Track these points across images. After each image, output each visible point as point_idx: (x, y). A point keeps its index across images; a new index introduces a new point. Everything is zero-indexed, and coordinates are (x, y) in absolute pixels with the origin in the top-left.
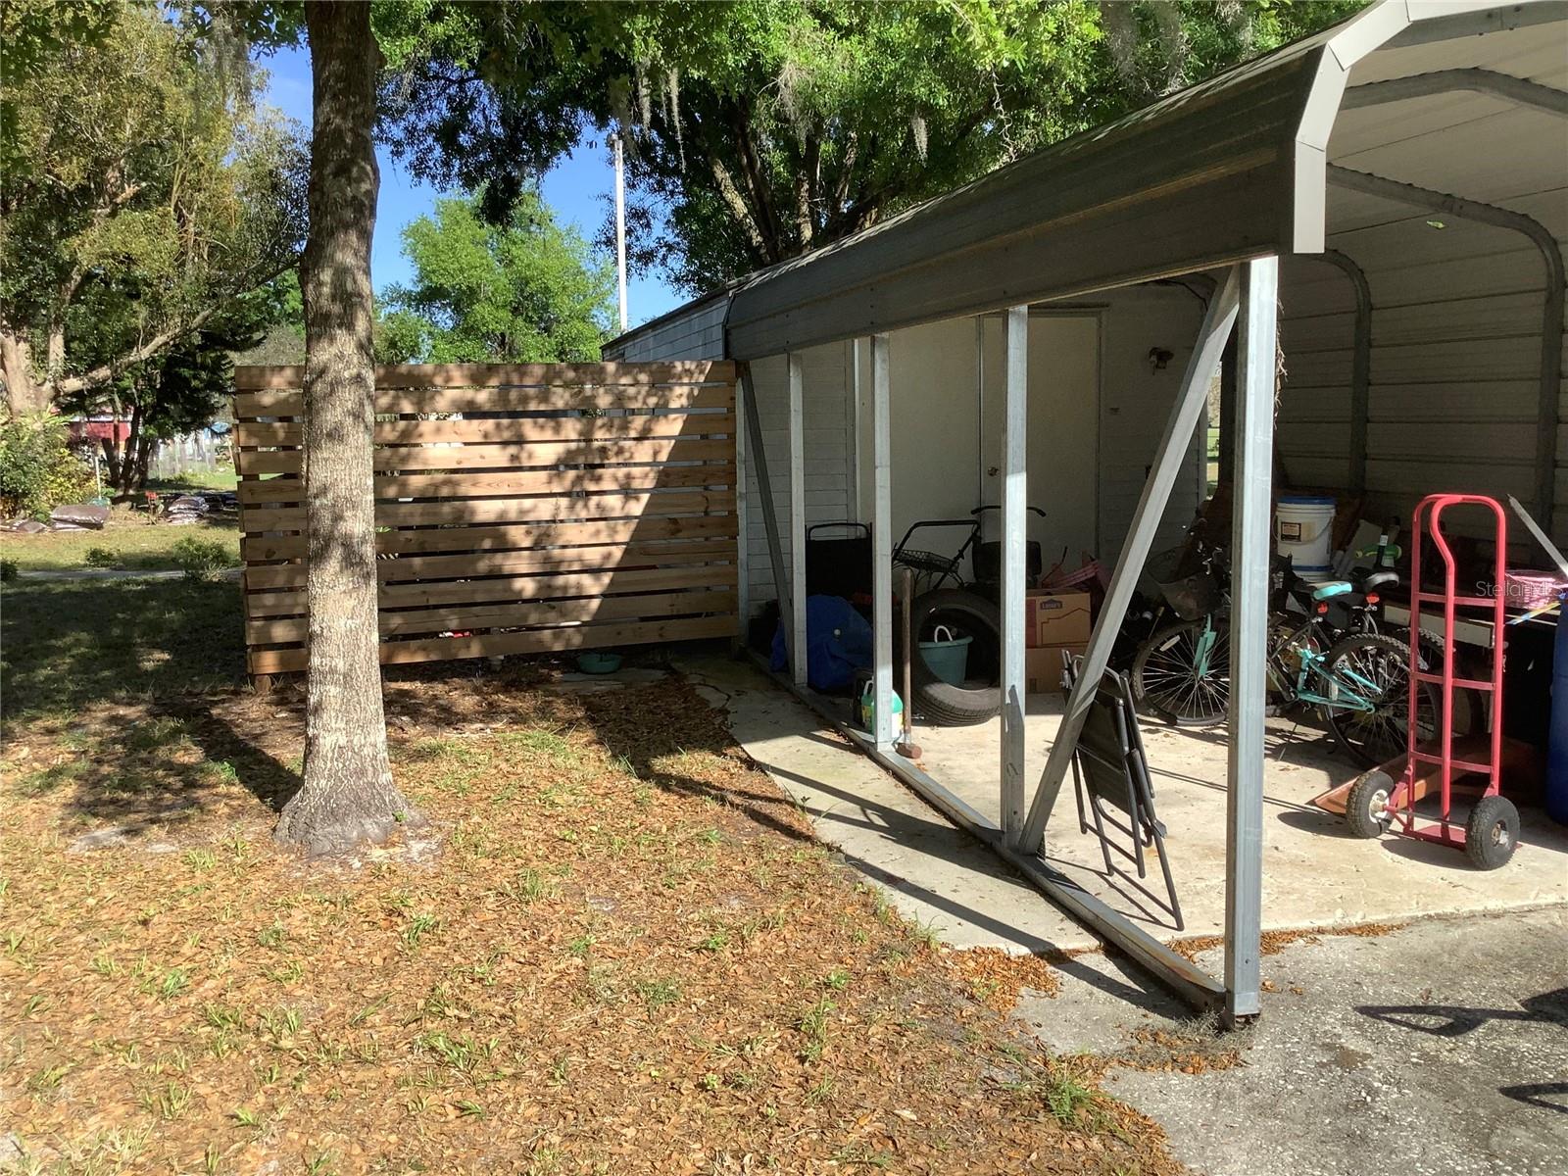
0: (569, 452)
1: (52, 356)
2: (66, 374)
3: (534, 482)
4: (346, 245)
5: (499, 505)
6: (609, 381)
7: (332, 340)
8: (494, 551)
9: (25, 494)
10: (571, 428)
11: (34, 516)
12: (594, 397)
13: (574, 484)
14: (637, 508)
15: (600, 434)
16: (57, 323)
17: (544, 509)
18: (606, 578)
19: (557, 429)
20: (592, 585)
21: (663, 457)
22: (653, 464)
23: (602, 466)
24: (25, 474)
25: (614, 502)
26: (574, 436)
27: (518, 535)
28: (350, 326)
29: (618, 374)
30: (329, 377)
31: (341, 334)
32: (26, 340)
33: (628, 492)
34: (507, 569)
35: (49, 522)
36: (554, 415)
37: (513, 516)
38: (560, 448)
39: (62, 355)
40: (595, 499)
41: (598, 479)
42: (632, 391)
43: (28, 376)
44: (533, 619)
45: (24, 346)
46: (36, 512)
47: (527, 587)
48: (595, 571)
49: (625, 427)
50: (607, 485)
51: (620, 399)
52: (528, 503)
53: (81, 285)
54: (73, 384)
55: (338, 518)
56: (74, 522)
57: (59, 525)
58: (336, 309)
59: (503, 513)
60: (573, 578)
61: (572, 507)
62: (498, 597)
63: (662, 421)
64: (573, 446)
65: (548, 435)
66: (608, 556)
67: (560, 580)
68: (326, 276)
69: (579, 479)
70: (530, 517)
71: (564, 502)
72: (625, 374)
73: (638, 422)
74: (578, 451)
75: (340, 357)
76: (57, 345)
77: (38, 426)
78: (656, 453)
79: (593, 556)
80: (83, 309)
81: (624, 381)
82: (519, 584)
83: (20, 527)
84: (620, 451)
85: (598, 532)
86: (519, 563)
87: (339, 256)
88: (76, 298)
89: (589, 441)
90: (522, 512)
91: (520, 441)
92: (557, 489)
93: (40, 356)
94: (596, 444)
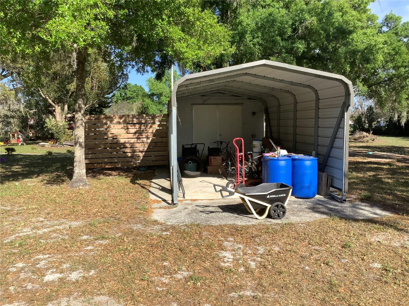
0: (137, 130)
1: (65, 110)
2: (68, 113)
3: (131, 136)
4: (80, 100)
5: (125, 140)
6: (144, 118)
7: (78, 114)
8: (123, 148)
9: (59, 139)
10: (137, 126)
11: (61, 143)
12: (141, 121)
13: (138, 136)
14: (149, 141)
15: (142, 127)
16: (66, 102)
17: (132, 141)
18: (144, 153)
19: (135, 127)
20: (141, 155)
21: (154, 132)
22: (152, 133)
23: (143, 133)
24: (59, 135)
25: (145, 139)
26: (138, 128)
27: (128, 145)
28: (80, 112)
29: (146, 117)
30: (77, 119)
31: (79, 113)
32: (60, 106)
33: (148, 138)
34: (126, 151)
35: (63, 145)
36: (134, 124)
37: (127, 142)
38: (135, 130)
39: (67, 109)
40: (142, 139)
41: (142, 135)
42: (148, 120)
43: (60, 114)
44: (130, 160)
45: (59, 107)
46: (60, 143)
47: (129, 155)
48: (142, 152)
49: (147, 126)
50: (144, 137)
51: (146, 121)
52: (129, 139)
53: (71, 94)
54: (69, 115)
55: (78, 139)
56: (68, 145)
57: (65, 145)
58: (79, 109)
59: (125, 141)
60: (138, 153)
61: (137, 140)
62: (124, 156)
63: (154, 125)
64: (138, 129)
65: (133, 127)
66: (144, 149)
67: (136, 153)
68: (77, 105)
69: (138, 135)
70: (130, 142)
71: (136, 139)
72: (147, 116)
73: (149, 125)
74: (139, 130)
75: (79, 116)
76: (66, 107)
77: (62, 124)
78: (153, 131)
79: (141, 149)
80: (71, 100)
81: (147, 118)
82: (127, 154)
83: (57, 146)
84: (146, 130)
85: (142, 145)
86: (128, 150)
87: (79, 102)
88: (70, 97)
89: (140, 128)
90: (129, 141)
91: (128, 129)
92: (134, 137)
93: (63, 109)
94: (142, 129)
